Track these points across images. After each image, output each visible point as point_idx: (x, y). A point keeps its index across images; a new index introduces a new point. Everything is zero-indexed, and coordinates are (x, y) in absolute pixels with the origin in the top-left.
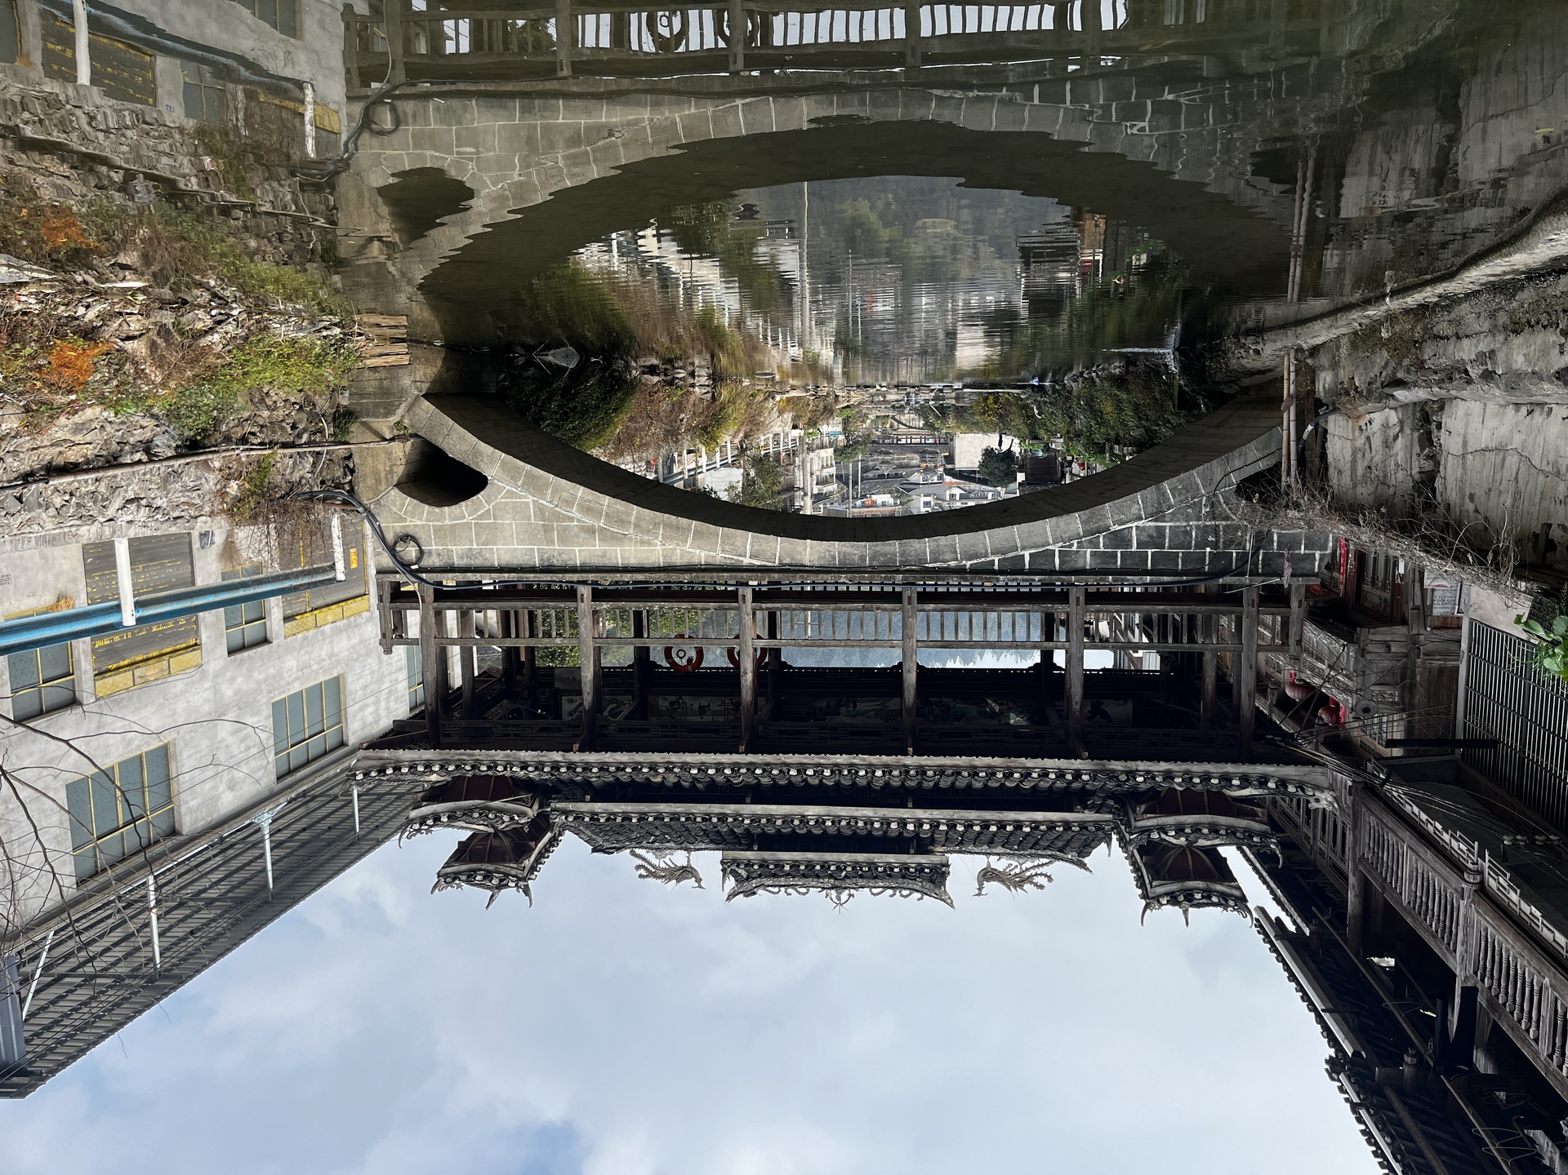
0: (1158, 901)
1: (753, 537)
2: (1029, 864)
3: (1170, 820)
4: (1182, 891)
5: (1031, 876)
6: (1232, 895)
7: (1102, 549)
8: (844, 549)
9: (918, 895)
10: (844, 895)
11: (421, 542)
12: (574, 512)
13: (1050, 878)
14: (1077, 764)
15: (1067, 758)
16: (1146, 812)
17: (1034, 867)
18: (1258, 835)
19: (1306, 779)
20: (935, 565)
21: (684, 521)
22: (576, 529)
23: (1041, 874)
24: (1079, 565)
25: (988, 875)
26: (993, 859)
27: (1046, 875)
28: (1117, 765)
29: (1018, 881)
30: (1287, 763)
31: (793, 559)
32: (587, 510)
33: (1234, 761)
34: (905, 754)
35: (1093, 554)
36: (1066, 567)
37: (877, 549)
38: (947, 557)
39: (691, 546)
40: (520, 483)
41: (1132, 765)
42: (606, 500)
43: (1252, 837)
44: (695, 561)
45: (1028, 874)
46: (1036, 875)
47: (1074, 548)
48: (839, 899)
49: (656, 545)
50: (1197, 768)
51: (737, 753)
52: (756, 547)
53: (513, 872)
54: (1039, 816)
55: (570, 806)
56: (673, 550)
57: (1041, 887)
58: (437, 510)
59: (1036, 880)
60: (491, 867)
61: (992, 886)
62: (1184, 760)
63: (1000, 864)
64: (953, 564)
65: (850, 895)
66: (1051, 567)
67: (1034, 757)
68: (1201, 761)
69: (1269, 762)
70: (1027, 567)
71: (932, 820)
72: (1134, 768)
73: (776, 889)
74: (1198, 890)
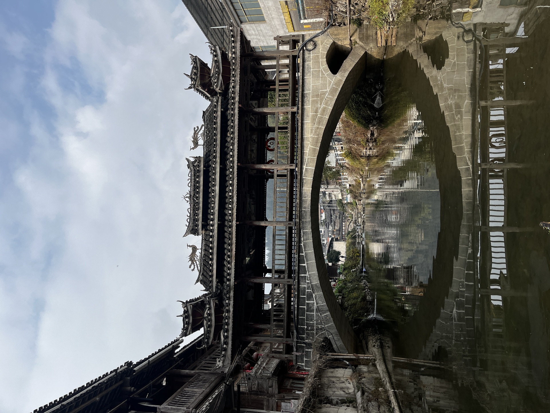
0: (185, 307)
1: (313, 169)
2: (198, 263)
3: (213, 311)
4: (189, 315)
5: (194, 264)
6: (187, 332)
7: (306, 291)
8: (308, 201)
9: (188, 225)
10: (187, 199)
11: (314, 51)
12: (323, 106)
13: (193, 270)
14: (233, 280)
15: (235, 277)
16: (216, 303)
17: (197, 264)
18: (207, 341)
19: (227, 358)
20: (302, 234)
21: (319, 145)
22: (317, 106)
23: (194, 267)
24: (301, 283)
25: (194, 249)
26: (200, 251)
27: (194, 269)
28: (232, 294)
29: (192, 258)
30: (232, 351)
31: (305, 183)
32: (324, 110)
33: (233, 334)
34: (237, 221)
35: (305, 288)
36: (300, 278)
37: (308, 213)
38: (305, 237)
39: (310, 147)
40: (334, 86)
41: (232, 299)
42: (327, 117)
43: (207, 339)
44: (305, 149)
45: (195, 262)
46: (194, 265)
47: (307, 281)
48: (187, 197)
49: (311, 135)
50: (231, 321)
51: (238, 163)
52: (309, 171)
53: (197, 83)
54: (215, 267)
55: (219, 104)
56: (309, 141)
57: (190, 267)
58: (325, 56)
59: (193, 266)
60: (198, 75)
61: (190, 250)
62: (233, 317)
63: (198, 253)
64: (302, 239)
65: (188, 201)
66: (301, 273)
67: (235, 265)
68: (233, 322)
69: (232, 345)
70: (301, 265)
71: (214, 230)
72: (231, 300)
73: (190, 176)
74: (189, 320)
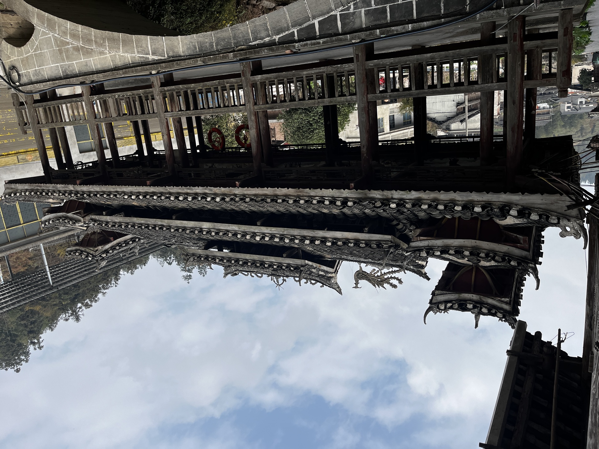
0: (438, 307)
2: (385, 270)
5: (388, 278)
7: (374, 7)
8: (200, 39)
10: (281, 280)
12: (69, 39)
13: (400, 281)
17: (389, 273)
20: (257, 42)
22: (71, 49)
23: (394, 278)
24: (357, 25)
25: (360, 275)
26: (363, 265)
27: (397, 279)
29: (379, 281)
31: (173, 52)
32: (74, 36)
35: (367, 13)
36: (348, 28)
37: (219, 35)
38: (263, 34)
39: (123, 52)
40: (46, 25)
42: (80, 27)
44: (127, 61)
45: (386, 277)
46: (391, 278)
47: (352, 10)
48: (278, 282)
49: (105, 54)
52: (153, 46)
53: (92, 252)
55: (97, 217)
56: (115, 55)
57: (395, 286)
64: (267, 39)
65: (284, 280)
66: (335, 31)
70: (318, 34)
72: (390, 196)
73: (246, 273)
